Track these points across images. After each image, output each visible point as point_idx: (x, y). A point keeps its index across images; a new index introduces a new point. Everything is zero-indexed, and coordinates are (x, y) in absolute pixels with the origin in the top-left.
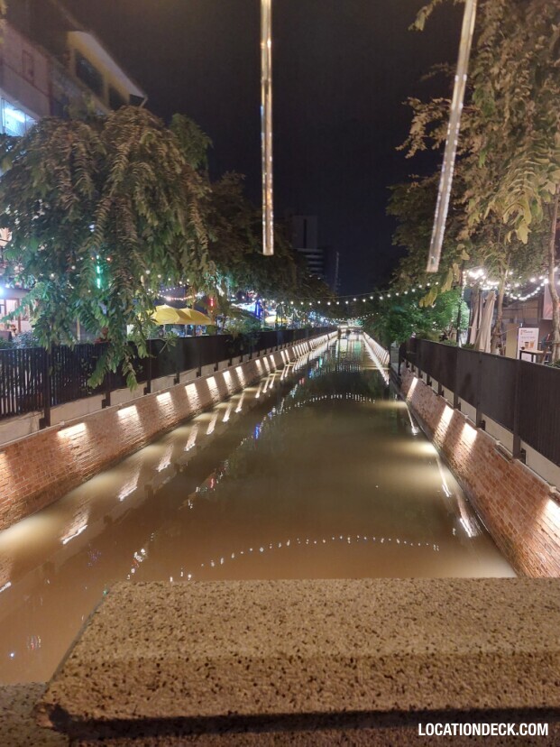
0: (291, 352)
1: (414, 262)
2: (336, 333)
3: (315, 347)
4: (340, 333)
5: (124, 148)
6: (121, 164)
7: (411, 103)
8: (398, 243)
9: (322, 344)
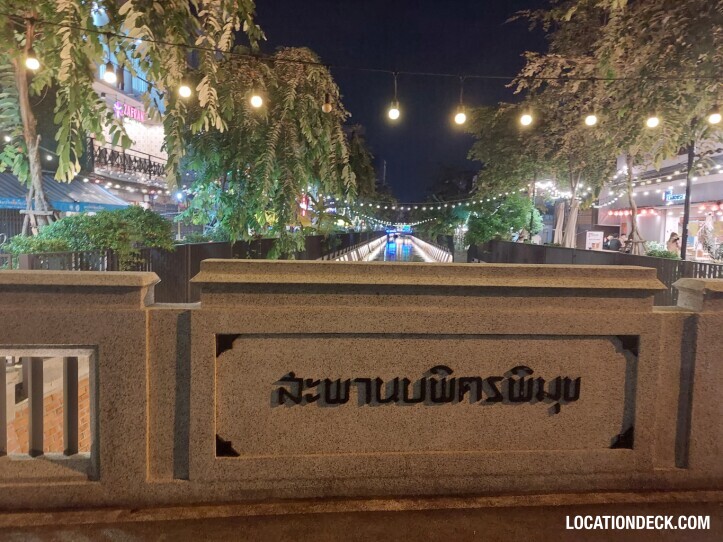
0: (358, 253)
1: (491, 174)
2: (385, 237)
3: (373, 250)
4: (389, 237)
5: (294, 82)
6: (291, 96)
7: (527, 56)
8: (473, 157)
9: (378, 246)
